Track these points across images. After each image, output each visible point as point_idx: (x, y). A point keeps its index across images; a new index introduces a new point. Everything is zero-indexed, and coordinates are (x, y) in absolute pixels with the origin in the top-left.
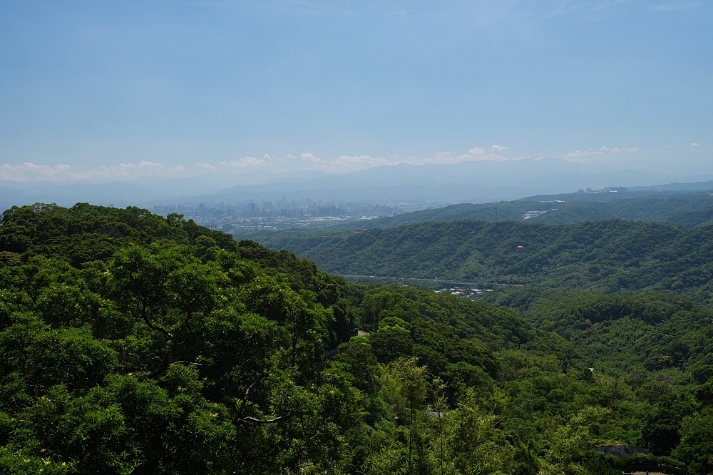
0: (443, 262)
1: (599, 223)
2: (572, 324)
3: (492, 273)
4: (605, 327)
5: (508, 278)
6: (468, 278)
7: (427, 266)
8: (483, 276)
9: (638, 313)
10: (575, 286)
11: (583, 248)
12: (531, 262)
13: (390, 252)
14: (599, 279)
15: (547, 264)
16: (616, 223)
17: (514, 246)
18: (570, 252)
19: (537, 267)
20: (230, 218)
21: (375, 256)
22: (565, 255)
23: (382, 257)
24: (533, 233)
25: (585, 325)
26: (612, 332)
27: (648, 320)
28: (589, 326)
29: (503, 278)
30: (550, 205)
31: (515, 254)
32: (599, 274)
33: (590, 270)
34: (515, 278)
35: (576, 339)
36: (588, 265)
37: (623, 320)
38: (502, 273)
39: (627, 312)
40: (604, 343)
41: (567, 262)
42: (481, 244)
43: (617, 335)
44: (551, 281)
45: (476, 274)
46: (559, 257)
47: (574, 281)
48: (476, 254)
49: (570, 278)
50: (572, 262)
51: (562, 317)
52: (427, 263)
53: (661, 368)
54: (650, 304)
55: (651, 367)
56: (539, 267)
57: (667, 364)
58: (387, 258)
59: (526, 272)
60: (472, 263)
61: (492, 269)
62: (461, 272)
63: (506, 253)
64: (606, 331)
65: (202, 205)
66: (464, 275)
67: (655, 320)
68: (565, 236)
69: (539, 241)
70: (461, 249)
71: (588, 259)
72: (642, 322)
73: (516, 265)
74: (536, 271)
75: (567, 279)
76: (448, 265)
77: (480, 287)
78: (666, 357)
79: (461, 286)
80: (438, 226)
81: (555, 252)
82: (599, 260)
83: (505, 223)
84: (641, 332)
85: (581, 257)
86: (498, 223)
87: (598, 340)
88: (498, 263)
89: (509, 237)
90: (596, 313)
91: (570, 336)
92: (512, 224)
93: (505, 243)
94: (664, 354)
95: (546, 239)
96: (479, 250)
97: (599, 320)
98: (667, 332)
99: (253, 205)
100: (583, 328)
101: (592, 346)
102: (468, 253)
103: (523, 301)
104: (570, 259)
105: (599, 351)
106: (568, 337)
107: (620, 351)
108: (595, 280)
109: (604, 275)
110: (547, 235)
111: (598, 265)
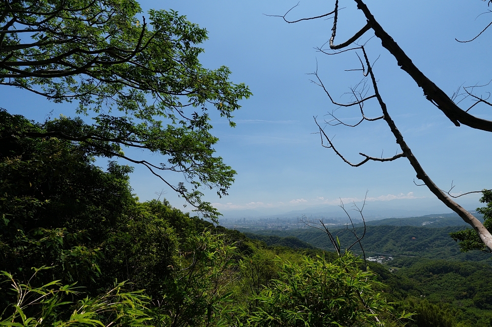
0: (375, 244)
1: (455, 227)
2: (423, 274)
3: (400, 250)
4: (440, 277)
5: (407, 252)
6: (387, 252)
7: (368, 246)
8: (395, 251)
9: (457, 271)
10: (443, 258)
11: (447, 239)
12: (419, 245)
13: (351, 239)
14: (456, 254)
15: (428, 246)
16: (464, 227)
17: (410, 238)
18: (441, 241)
19: (422, 248)
20: (289, 223)
21: (344, 240)
22: (438, 242)
23: (347, 241)
24: (420, 232)
25: (430, 275)
26: (443, 280)
27: (462, 275)
28: (432, 276)
29: (404, 253)
30: (436, 219)
31: (411, 241)
32: (456, 253)
33: (451, 250)
34: (411, 253)
35: (425, 282)
36: (450, 248)
37: (449, 274)
38: (404, 250)
39: (452, 270)
40: (439, 285)
41: (439, 246)
42: (393, 236)
43: (446, 281)
44: (430, 255)
45: (391, 250)
46: (435, 243)
47: (442, 256)
48: (391, 241)
49: (439, 254)
50: (441, 246)
51: (419, 271)
52: (367, 244)
53: (462, 299)
54: (463, 266)
55: (458, 298)
56: (424, 248)
57: (466, 297)
58: (350, 241)
59: (417, 250)
60: (389, 245)
61: (399, 248)
62: (384, 249)
63: (406, 241)
64: (441, 279)
65: (278, 218)
66: (385, 250)
67: (466, 274)
68: (437, 233)
69: (423, 236)
70: (384, 238)
71: (450, 245)
72: (459, 275)
73: (412, 247)
74: (422, 250)
75: (438, 254)
76: (378, 246)
77: (393, 257)
78: (465, 293)
79: (384, 255)
80: (373, 227)
81: (432, 241)
82: (456, 246)
83: (405, 227)
84: (458, 280)
85: (446, 244)
86: (402, 227)
87: (436, 283)
88: (402, 245)
89: (408, 233)
90: (435, 270)
91: (421, 280)
92: (409, 227)
93: (406, 236)
94: (464, 292)
95: (428, 234)
96: (393, 239)
97: (437, 273)
98: (469, 281)
99: (298, 218)
100: (429, 276)
101: (433, 286)
102: (387, 240)
103: (410, 264)
104: (440, 245)
105: (436, 289)
106: (421, 281)
107: (447, 290)
108: (453, 255)
109: (458, 253)
110: (428, 233)
111: (456, 248)
